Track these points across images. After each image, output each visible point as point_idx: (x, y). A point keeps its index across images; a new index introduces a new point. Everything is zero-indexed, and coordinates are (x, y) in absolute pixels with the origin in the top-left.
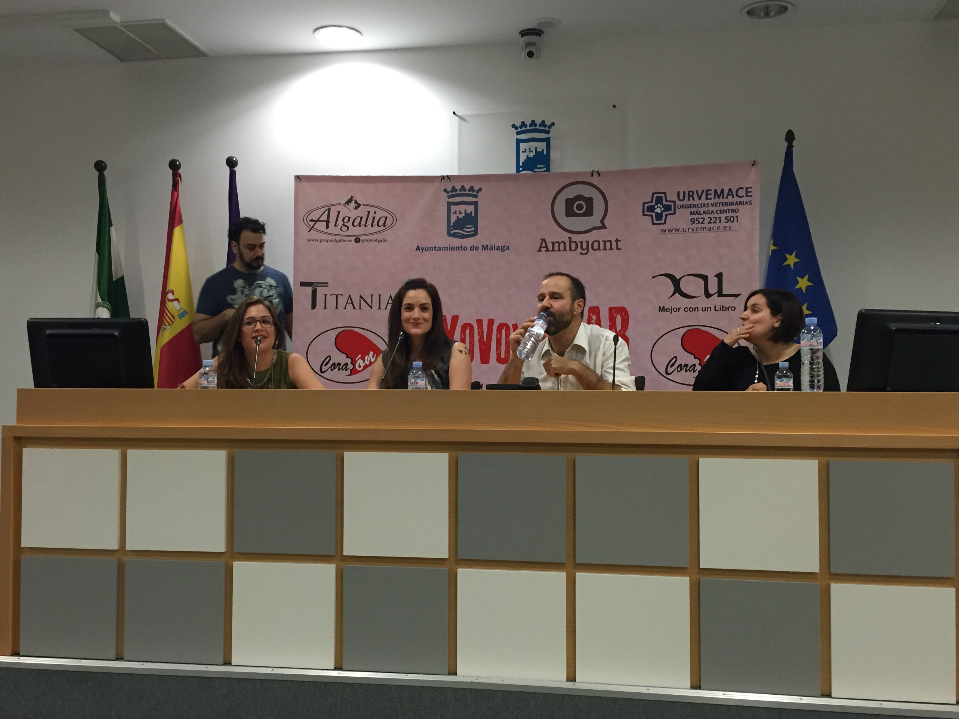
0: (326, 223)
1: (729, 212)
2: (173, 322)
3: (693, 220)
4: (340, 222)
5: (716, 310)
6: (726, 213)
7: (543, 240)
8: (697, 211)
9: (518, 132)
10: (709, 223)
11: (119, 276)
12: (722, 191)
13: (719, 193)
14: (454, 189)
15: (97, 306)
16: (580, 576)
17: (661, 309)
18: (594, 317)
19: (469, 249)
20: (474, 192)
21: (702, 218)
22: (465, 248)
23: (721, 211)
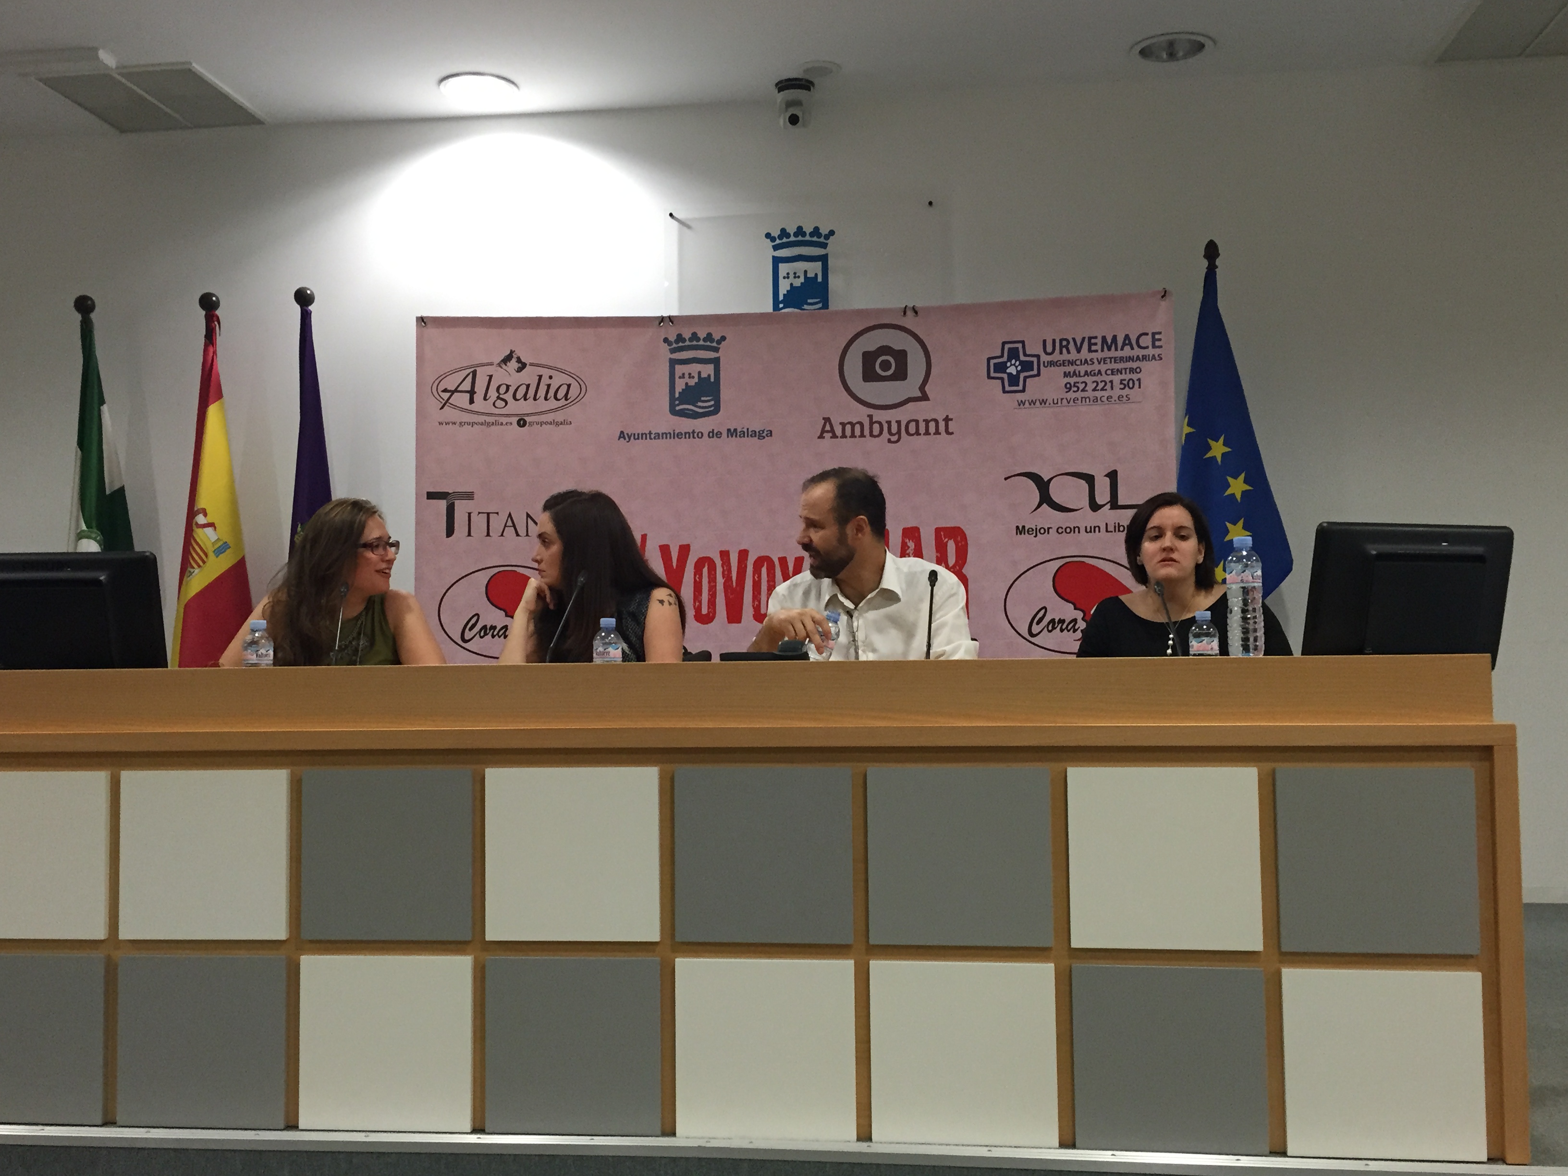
0: (468, 395)
1: (1126, 373)
2: (204, 562)
3: (1068, 386)
4: (493, 394)
5: (1109, 530)
6: (1121, 374)
7: (827, 420)
8: (1074, 372)
9: (775, 245)
10: (1094, 390)
11: (117, 486)
12: (1115, 338)
13: (1109, 342)
14: (680, 338)
15: (80, 536)
16: (876, 965)
17: (1020, 530)
18: (911, 544)
19: (705, 435)
20: (712, 343)
21: (1082, 383)
22: (700, 435)
23: (1112, 370)
